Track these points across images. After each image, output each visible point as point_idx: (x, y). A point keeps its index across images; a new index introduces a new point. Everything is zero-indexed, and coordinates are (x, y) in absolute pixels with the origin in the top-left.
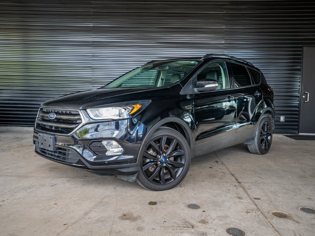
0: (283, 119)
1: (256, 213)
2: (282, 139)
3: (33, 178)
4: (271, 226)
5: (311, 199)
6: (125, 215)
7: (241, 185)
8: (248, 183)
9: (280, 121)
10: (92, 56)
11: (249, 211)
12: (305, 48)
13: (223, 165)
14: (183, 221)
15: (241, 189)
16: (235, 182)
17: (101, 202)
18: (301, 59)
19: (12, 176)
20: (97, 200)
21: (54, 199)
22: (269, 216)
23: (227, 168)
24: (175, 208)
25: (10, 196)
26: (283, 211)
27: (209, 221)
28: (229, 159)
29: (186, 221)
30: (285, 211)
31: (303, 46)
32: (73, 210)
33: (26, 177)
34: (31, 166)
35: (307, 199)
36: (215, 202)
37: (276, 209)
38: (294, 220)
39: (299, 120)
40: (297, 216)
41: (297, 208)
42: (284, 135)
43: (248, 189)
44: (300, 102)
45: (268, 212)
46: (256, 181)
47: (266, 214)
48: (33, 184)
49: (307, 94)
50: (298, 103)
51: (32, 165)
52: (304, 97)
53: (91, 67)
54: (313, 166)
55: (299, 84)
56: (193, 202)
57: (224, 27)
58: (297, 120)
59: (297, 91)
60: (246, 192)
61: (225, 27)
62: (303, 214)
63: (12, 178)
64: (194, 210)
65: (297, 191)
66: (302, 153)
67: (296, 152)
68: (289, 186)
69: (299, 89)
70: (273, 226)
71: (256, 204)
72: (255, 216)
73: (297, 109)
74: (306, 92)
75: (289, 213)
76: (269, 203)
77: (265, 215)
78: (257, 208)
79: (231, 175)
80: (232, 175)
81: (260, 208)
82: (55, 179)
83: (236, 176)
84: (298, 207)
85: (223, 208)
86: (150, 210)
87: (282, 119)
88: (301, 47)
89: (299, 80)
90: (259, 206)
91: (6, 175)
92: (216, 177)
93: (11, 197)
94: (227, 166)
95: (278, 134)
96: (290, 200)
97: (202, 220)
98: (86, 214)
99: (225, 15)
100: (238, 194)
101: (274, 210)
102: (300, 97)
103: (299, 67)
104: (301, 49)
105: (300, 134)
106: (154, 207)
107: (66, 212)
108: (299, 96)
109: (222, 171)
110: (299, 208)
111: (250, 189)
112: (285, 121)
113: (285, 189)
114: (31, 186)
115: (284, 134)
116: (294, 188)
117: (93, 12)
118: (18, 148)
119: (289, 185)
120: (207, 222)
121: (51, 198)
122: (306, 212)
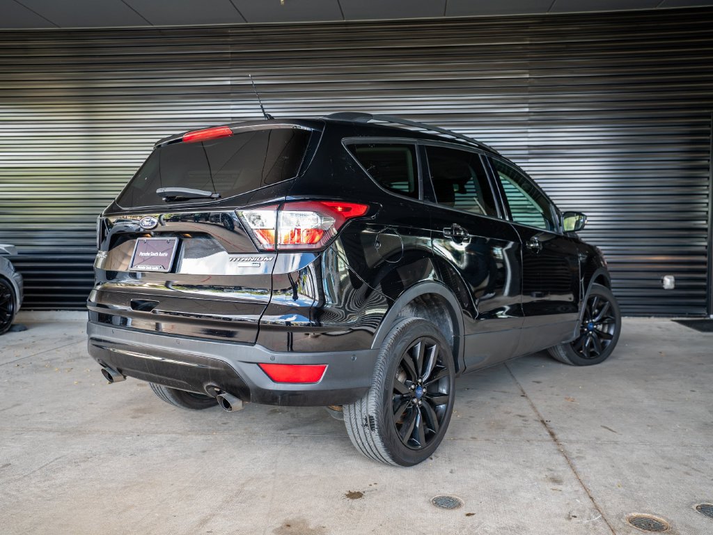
0: (671, 282)
1: (590, 518)
2: (668, 330)
3: (96, 435)
6: (289, 526)
7: (560, 447)
8: (577, 442)
9: (663, 288)
11: (574, 514)
13: (523, 399)
15: (561, 459)
16: (548, 441)
17: (239, 492)
19: (51, 430)
20: (229, 488)
21: (134, 485)
22: (621, 526)
23: (533, 407)
24: (403, 508)
25: (43, 479)
26: (655, 514)
28: (538, 382)
30: (660, 512)
32: (176, 514)
33: (78, 432)
34: (93, 405)
36: (497, 491)
37: (639, 509)
39: (708, 285)
40: (686, 526)
41: (689, 506)
42: (674, 319)
43: (577, 457)
44: (710, 243)
45: (619, 517)
46: (598, 439)
47: (613, 521)
48: (94, 451)
50: (706, 244)
51: (97, 403)
55: (707, 201)
56: (446, 492)
57: (527, 76)
58: (705, 284)
59: (704, 216)
60: (572, 466)
61: (530, 74)
62: (703, 522)
63: (51, 435)
64: (447, 512)
65: (693, 462)
67: (699, 364)
68: (675, 449)
69: (707, 212)
71: (593, 496)
72: (587, 526)
73: (703, 258)
75: (668, 520)
76: (622, 494)
77: (612, 524)
78: (593, 506)
79: (541, 423)
80: (543, 421)
81: (601, 505)
82: (142, 438)
83: (551, 424)
84: (692, 503)
85: (513, 507)
86: (348, 511)
87: (668, 282)
89: (707, 192)
90: (597, 500)
91: (38, 430)
92: (503, 428)
93: (45, 481)
94: (534, 401)
95: (659, 316)
96: (674, 485)
98: (204, 522)
99: (529, 47)
100: (551, 470)
101: (634, 511)
102: (709, 230)
103: (707, 162)
104: (710, 120)
105: (712, 317)
106: (356, 503)
107: (159, 518)
108: (706, 230)
109: (520, 413)
110: (694, 507)
111: (582, 457)
112: (677, 288)
113: (663, 458)
114: (88, 456)
115: (673, 317)
116: (686, 454)
117: (232, 53)
118: (70, 363)
119: (675, 447)
121: (129, 482)
122: (709, 516)
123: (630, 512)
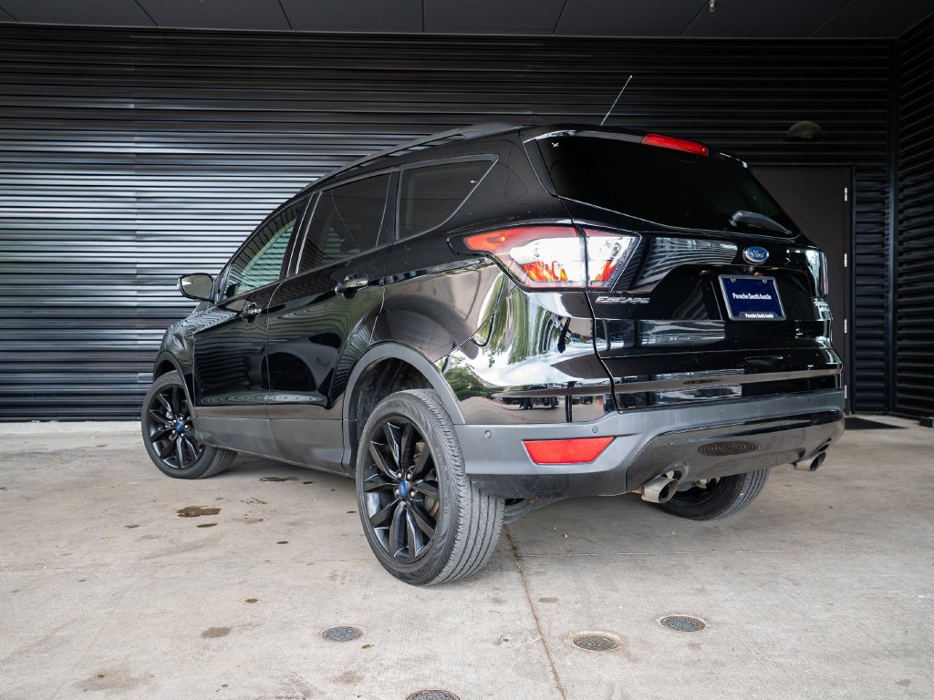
1: (525, 641)
5: (706, 591)
6: (102, 676)
7: (519, 563)
8: (542, 555)
10: (134, 199)
11: (507, 637)
14: (286, 680)
15: (515, 575)
16: (507, 556)
20: (33, 635)
22: (561, 647)
26: (609, 631)
27: (368, 675)
29: (296, 678)
30: (616, 629)
35: (693, 592)
36: (416, 617)
38: (627, 655)
40: (641, 642)
41: (653, 620)
43: (535, 573)
45: (562, 638)
46: (569, 551)
47: (553, 642)
53: (133, 233)
57: (530, 113)
60: (525, 583)
61: (533, 111)
62: (662, 635)
68: (659, 558)
70: (556, 676)
71: (539, 616)
72: (517, 651)
75: (622, 637)
76: (576, 612)
77: (550, 646)
78: (534, 628)
80: (507, 535)
81: (545, 626)
83: (517, 537)
84: (658, 617)
85: (430, 635)
86: (198, 653)
90: (543, 620)
96: (644, 597)
97: (346, 673)
100: (497, 589)
101: (584, 630)
106: (214, 642)
110: (659, 621)
111: (541, 573)
113: (642, 568)
116: (671, 563)
117: (135, 66)
120: (360, 679)
122: (674, 628)
123: (579, 631)
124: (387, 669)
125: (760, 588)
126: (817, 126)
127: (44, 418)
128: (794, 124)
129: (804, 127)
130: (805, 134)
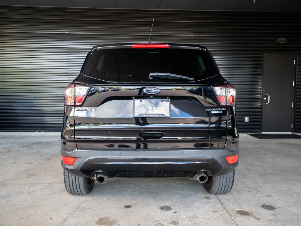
1: (222, 212)
2: (247, 138)
3: (11, 186)
4: (235, 224)
5: (271, 196)
6: (101, 220)
9: (244, 122)
10: (68, 62)
11: (216, 210)
12: (265, 55)
14: (156, 223)
17: (79, 207)
18: (261, 65)
20: (74, 206)
21: (32, 206)
22: (233, 214)
24: (148, 211)
26: (246, 209)
27: (180, 222)
29: (159, 222)
30: (248, 208)
31: (263, 53)
32: (52, 217)
33: (3, 184)
34: (8, 173)
35: (266, 196)
36: (185, 203)
37: (240, 208)
38: (255, 217)
40: (257, 213)
42: (248, 134)
44: (262, 104)
45: (233, 211)
47: (231, 212)
48: (11, 192)
49: (268, 96)
50: (260, 104)
51: (10, 172)
52: (265, 99)
53: (67, 73)
54: (272, 164)
55: (261, 87)
56: (165, 204)
57: (193, 35)
58: (260, 120)
59: (259, 93)
62: (263, 211)
64: (166, 212)
65: (259, 189)
66: (264, 152)
67: (259, 151)
69: (261, 92)
70: (236, 224)
71: (222, 203)
72: (221, 215)
73: (259, 110)
74: (267, 95)
75: (251, 211)
76: (233, 202)
77: (230, 214)
78: (223, 207)
81: (225, 206)
82: (33, 186)
84: (259, 204)
85: (192, 209)
86: (126, 213)
87: (247, 119)
88: (261, 54)
89: (261, 84)
95: (243, 133)
96: (252, 197)
97: (173, 221)
98: (65, 220)
99: (193, 24)
100: (206, 194)
101: (238, 208)
102: (262, 99)
103: (261, 72)
104: (261, 56)
105: (263, 133)
106: (129, 210)
107: (44, 220)
108: (260, 99)
110: (260, 206)
112: (250, 121)
113: (248, 187)
114: (8, 195)
115: (248, 133)
116: (256, 186)
119: (252, 183)
120: (178, 223)
121: (29, 205)
122: (265, 208)
124: (184, 220)
125: (287, 196)
126: (286, 40)
127: (40, 131)
128: (278, 39)
129: (282, 40)
130: (282, 43)
